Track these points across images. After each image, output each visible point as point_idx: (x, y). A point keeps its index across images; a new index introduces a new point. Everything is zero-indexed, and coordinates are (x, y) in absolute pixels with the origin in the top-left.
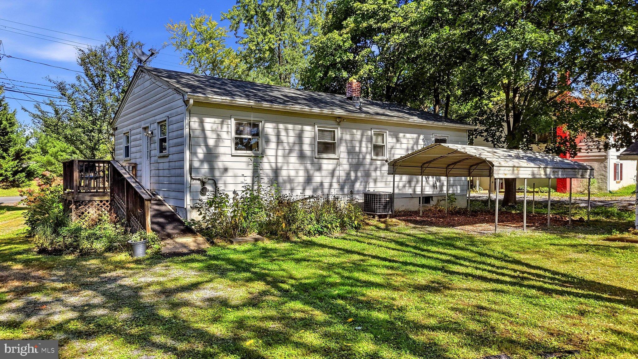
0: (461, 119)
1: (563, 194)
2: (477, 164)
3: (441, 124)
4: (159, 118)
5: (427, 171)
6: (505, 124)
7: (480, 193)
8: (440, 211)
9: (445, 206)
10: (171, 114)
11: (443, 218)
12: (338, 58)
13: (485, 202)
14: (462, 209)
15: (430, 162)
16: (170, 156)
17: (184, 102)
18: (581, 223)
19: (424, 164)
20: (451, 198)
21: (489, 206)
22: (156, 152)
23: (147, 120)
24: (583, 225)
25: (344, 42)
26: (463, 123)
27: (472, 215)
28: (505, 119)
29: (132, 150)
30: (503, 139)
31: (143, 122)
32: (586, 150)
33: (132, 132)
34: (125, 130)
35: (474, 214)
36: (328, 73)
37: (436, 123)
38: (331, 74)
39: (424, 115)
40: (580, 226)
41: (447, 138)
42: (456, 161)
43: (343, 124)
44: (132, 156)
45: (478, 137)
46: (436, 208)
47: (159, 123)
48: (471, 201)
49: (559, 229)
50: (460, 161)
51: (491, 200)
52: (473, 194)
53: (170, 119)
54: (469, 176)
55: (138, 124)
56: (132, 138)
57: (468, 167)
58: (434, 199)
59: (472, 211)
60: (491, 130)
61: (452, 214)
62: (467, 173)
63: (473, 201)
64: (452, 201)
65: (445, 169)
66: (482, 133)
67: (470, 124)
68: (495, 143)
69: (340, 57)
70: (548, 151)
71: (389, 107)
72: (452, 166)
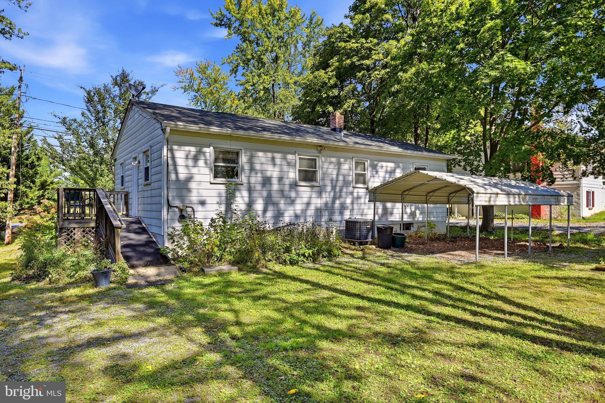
0: (440, 150)
1: (537, 220)
2: (457, 192)
3: (420, 153)
4: (144, 148)
5: (408, 198)
6: (482, 154)
7: (459, 220)
8: (420, 237)
9: (425, 232)
10: (152, 143)
11: (423, 244)
12: (324, 94)
13: (464, 229)
14: (442, 235)
15: (410, 189)
16: (152, 184)
17: (162, 130)
18: (562, 250)
19: (404, 191)
20: (431, 225)
21: (468, 232)
22: (142, 181)
23: (136, 151)
24: (564, 252)
25: (329, 79)
26: (442, 153)
27: (452, 241)
28: (483, 149)
29: (126, 179)
30: (481, 168)
31: (133, 153)
32: (561, 179)
33: (126, 162)
34: (121, 161)
35: (454, 239)
36: (315, 108)
37: (415, 152)
38: (318, 108)
39: (404, 145)
40: (561, 253)
41: (426, 167)
42: (435, 188)
43: (324, 152)
44: (126, 184)
45: (457, 166)
46: (416, 234)
47: (144, 152)
48: (451, 227)
49: (541, 256)
50: (439, 189)
51: (469, 226)
52: (452, 220)
53: (152, 148)
54: (448, 203)
55: (130, 155)
56: (127, 167)
57: (447, 195)
58: (414, 225)
59: (452, 237)
60: (469, 160)
61: (432, 240)
62: (447, 200)
63: (452, 227)
64: (432, 228)
65: (425, 197)
66: (460, 162)
67: (448, 154)
68: (474, 172)
69: (326, 93)
70: (524, 179)
71: (370, 138)
72: (432, 194)
